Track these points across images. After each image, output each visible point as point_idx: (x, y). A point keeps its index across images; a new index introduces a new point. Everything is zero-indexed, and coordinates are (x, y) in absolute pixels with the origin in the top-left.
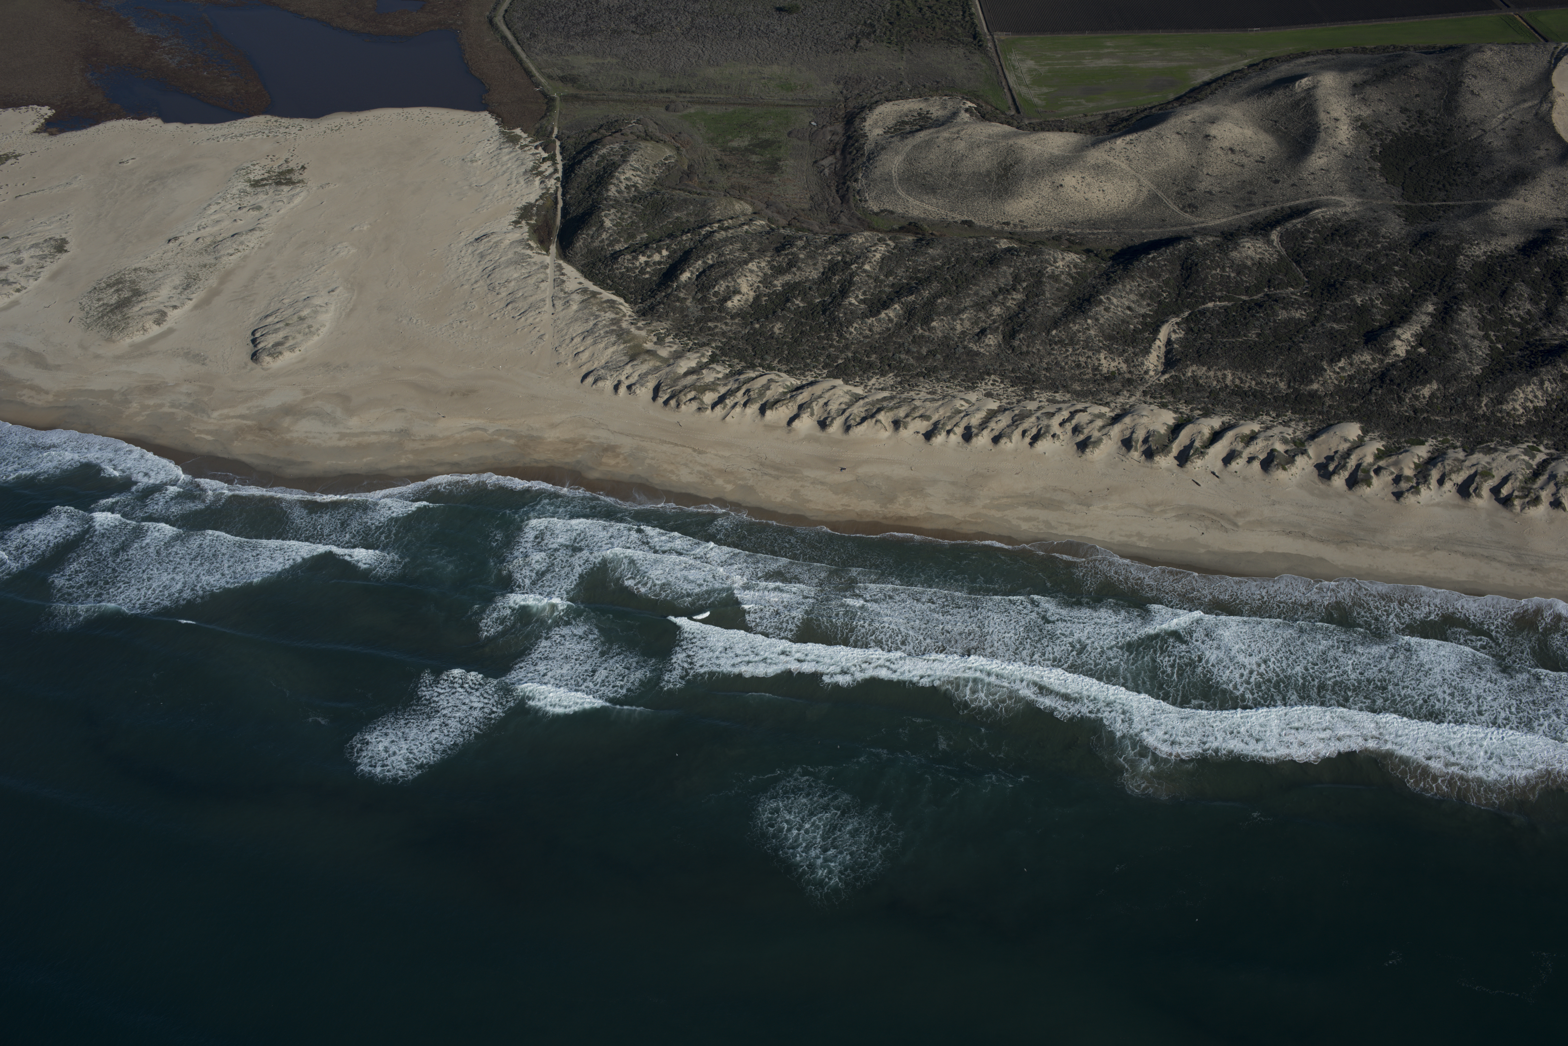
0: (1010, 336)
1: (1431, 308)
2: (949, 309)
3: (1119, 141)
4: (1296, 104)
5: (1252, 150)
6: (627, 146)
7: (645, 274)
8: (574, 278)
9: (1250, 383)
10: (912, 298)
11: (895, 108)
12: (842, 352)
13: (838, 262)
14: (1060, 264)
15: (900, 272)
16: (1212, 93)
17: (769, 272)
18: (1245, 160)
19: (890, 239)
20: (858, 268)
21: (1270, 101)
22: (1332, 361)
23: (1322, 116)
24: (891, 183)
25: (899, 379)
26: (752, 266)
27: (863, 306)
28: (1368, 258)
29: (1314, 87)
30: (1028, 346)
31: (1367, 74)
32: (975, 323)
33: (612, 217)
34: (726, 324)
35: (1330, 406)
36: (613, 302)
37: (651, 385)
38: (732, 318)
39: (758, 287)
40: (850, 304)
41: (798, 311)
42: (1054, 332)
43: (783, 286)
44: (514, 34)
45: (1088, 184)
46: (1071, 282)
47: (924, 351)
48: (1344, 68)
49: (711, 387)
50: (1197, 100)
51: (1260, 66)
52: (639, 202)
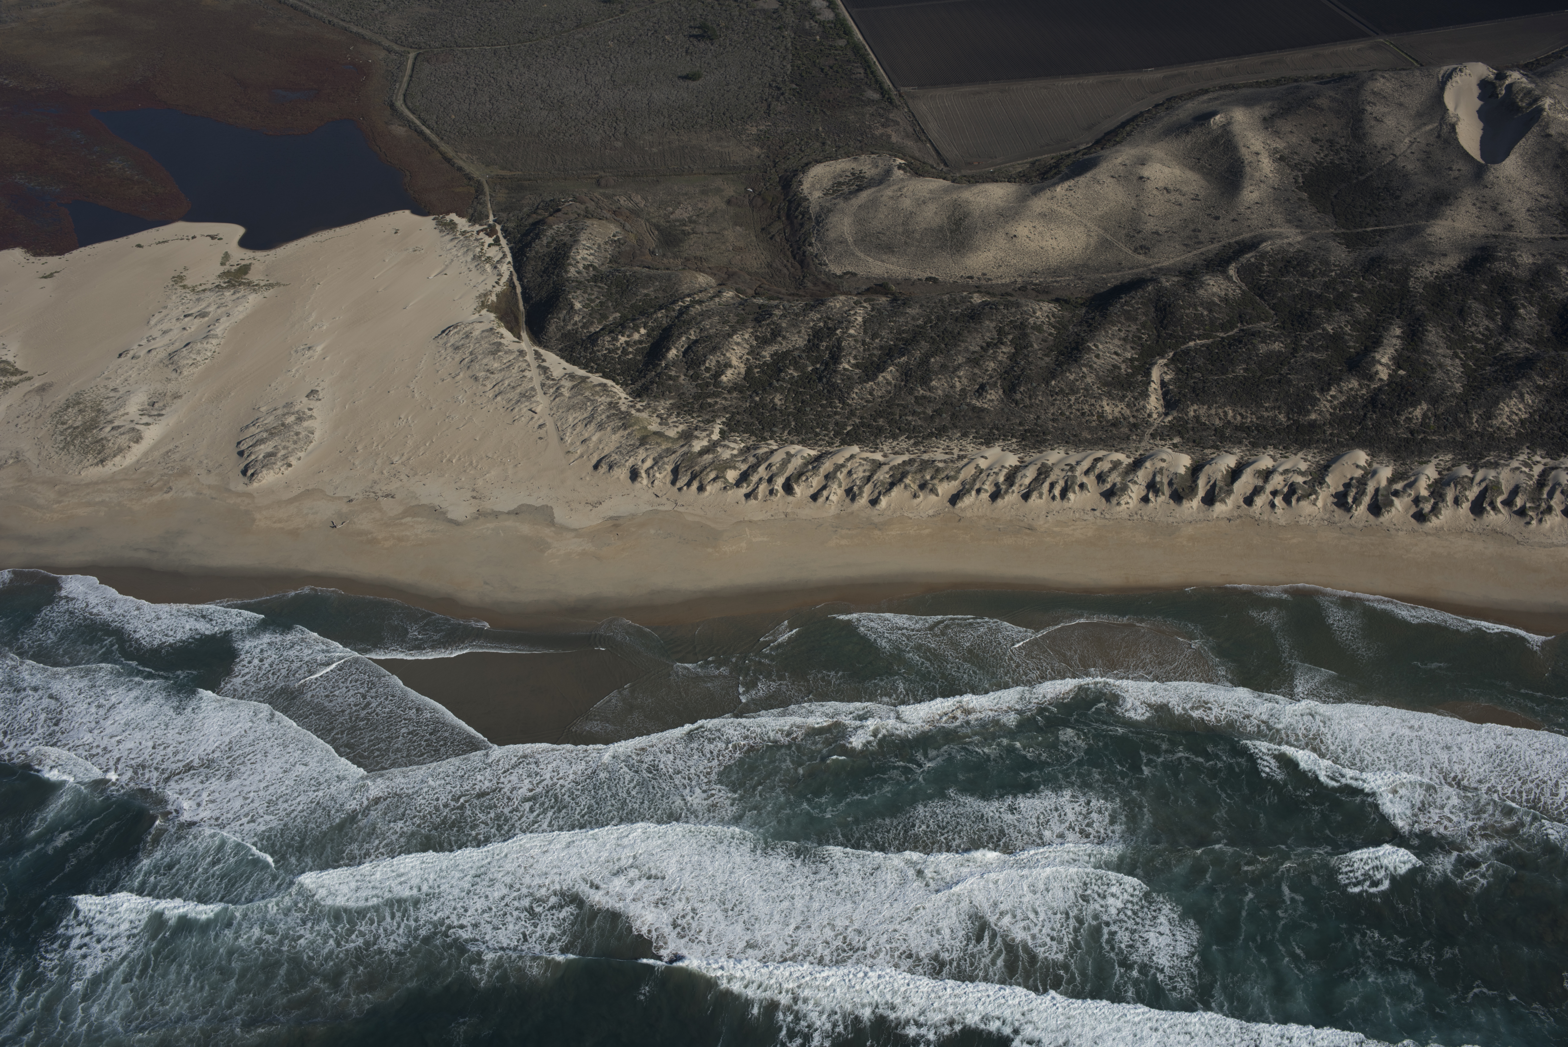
0: (1010, 390)
1: (1398, 332)
2: (944, 367)
3: (1059, 189)
4: (1215, 142)
5: (1185, 189)
6: (572, 225)
7: (628, 354)
8: (557, 364)
9: (1251, 419)
10: (904, 359)
11: (828, 169)
12: (848, 418)
13: (821, 329)
14: (1038, 314)
15: (884, 333)
16: (1129, 134)
17: (755, 343)
18: (1182, 199)
19: (865, 301)
20: (844, 333)
21: (1188, 139)
22: (1324, 390)
23: (1243, 150)
24: (847, 245)
25: (912, 441)
26: (737, 338)
27: (857, 371)
28: (1326, 286)
29: (1229, 123)
30: (1030, 399)
31: (1272, 107)
32: (973, 378)
33: (581, 299)
34: (725, 399)
35: (1331, 434)
36: (605, 385)
37: (669, 468)
38: (729, 392)
39: (748, 359)
40: (845, 369)
41: (792, 380)
42: (1053, 383)
43: (772, 356)
44: (419, 118)
45: (1040, 233)
46: (1053, 331)
47: (929, 412)
48: (1248, 102)
49: (729, 464)
50: (1117, 143)
51: (1165, 106)
52: (602, 281)
